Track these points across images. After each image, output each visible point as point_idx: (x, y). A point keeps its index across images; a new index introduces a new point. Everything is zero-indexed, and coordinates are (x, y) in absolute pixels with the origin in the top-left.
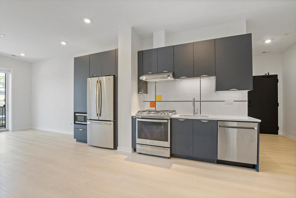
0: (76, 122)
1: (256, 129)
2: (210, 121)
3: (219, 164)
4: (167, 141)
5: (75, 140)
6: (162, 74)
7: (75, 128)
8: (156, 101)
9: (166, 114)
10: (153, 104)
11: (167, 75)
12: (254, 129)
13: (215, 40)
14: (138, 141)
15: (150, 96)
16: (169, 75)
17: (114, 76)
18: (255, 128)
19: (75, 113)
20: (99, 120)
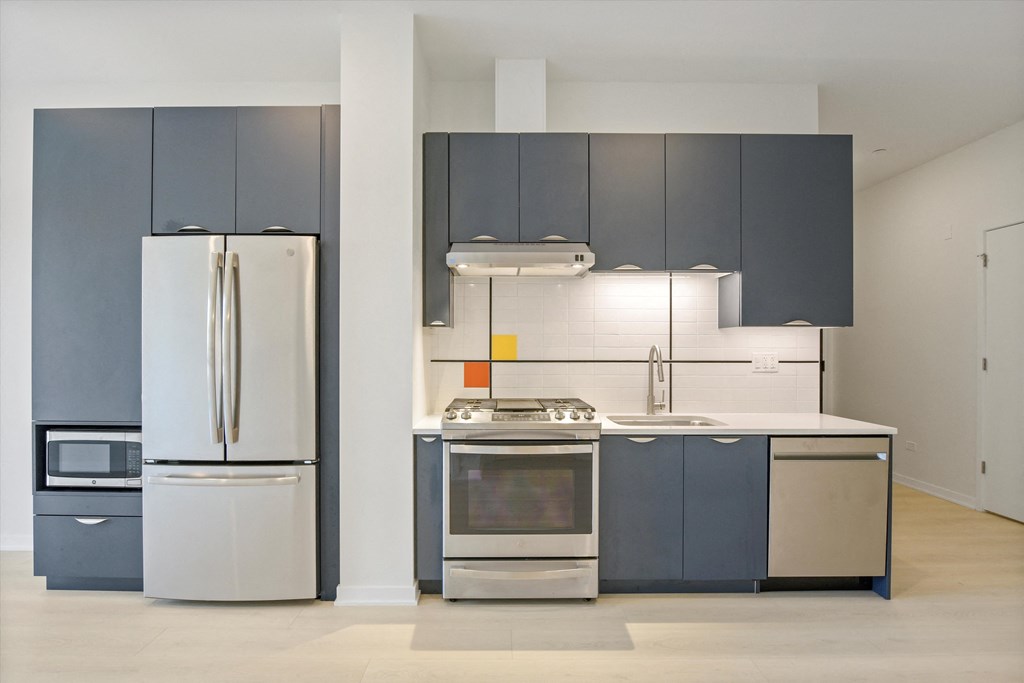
0: (51, 481)
1: (884, 459)
2: (746, 440)
3: (769, 593)
4: (589, 531)
5: (43, 579)
6: (535, 246)
7: (39, 515)
8: (491, 361)
9: (582, 417)
10: (479, 372)
11: (574, 254)
12: (876, 458)
13: (740, 138)
14: (453, 544)
15: (467, 338)
16: (579, 254)
17: (318, 236)
18: (880, 456)
19: (41, 431)
20: (225, 463)
